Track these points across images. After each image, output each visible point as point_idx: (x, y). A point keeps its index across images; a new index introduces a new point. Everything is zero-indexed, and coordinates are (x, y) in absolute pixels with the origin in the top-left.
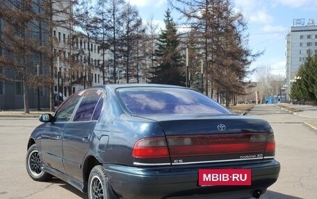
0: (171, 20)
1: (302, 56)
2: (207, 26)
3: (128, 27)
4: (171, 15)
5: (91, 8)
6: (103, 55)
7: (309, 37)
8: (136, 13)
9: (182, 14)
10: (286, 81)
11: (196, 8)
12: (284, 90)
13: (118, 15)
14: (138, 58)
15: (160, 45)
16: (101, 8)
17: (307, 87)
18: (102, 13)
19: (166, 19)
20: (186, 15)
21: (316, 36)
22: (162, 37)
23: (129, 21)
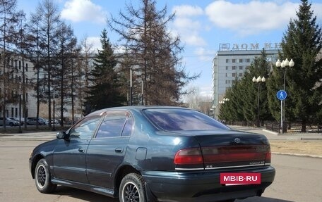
0: (108, 41)
1: (228, 79)
2: (146, 48)
3: (62, 46)
4: (108, 35)
5: (26, 25)
6: (38, 73)
7: (234, 61)
8: (70, 33)
9: (121, 36)
10: (213, 102)
11: (134, 30)
12: (211, 111)
13: (52, 33)
14: (73, 77)
15: (97, 65)
16: (35, 26)
17: (236, 108)
18: (36, 31)
19: (102, 39)
20: (126, 37)
21: (241, 61)
22: (99, 57)
23: (64, 40)
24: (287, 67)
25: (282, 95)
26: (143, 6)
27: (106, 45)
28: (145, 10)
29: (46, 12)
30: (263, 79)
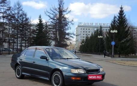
0: (41, 19)
3: (23, 21)
7: (84, 29)
13: (19, 15)
15: (37, 29)
19: (39, 18)
20: (51, 19)
21: (86, 29)
22: (37, 26)
23: (23, 18)
24: (115, 33)
25: (113, 43)
26: (59, 7)
27: (41, 21)
28: (59, 8)
29: (17, 7)
30: (102, 37)
